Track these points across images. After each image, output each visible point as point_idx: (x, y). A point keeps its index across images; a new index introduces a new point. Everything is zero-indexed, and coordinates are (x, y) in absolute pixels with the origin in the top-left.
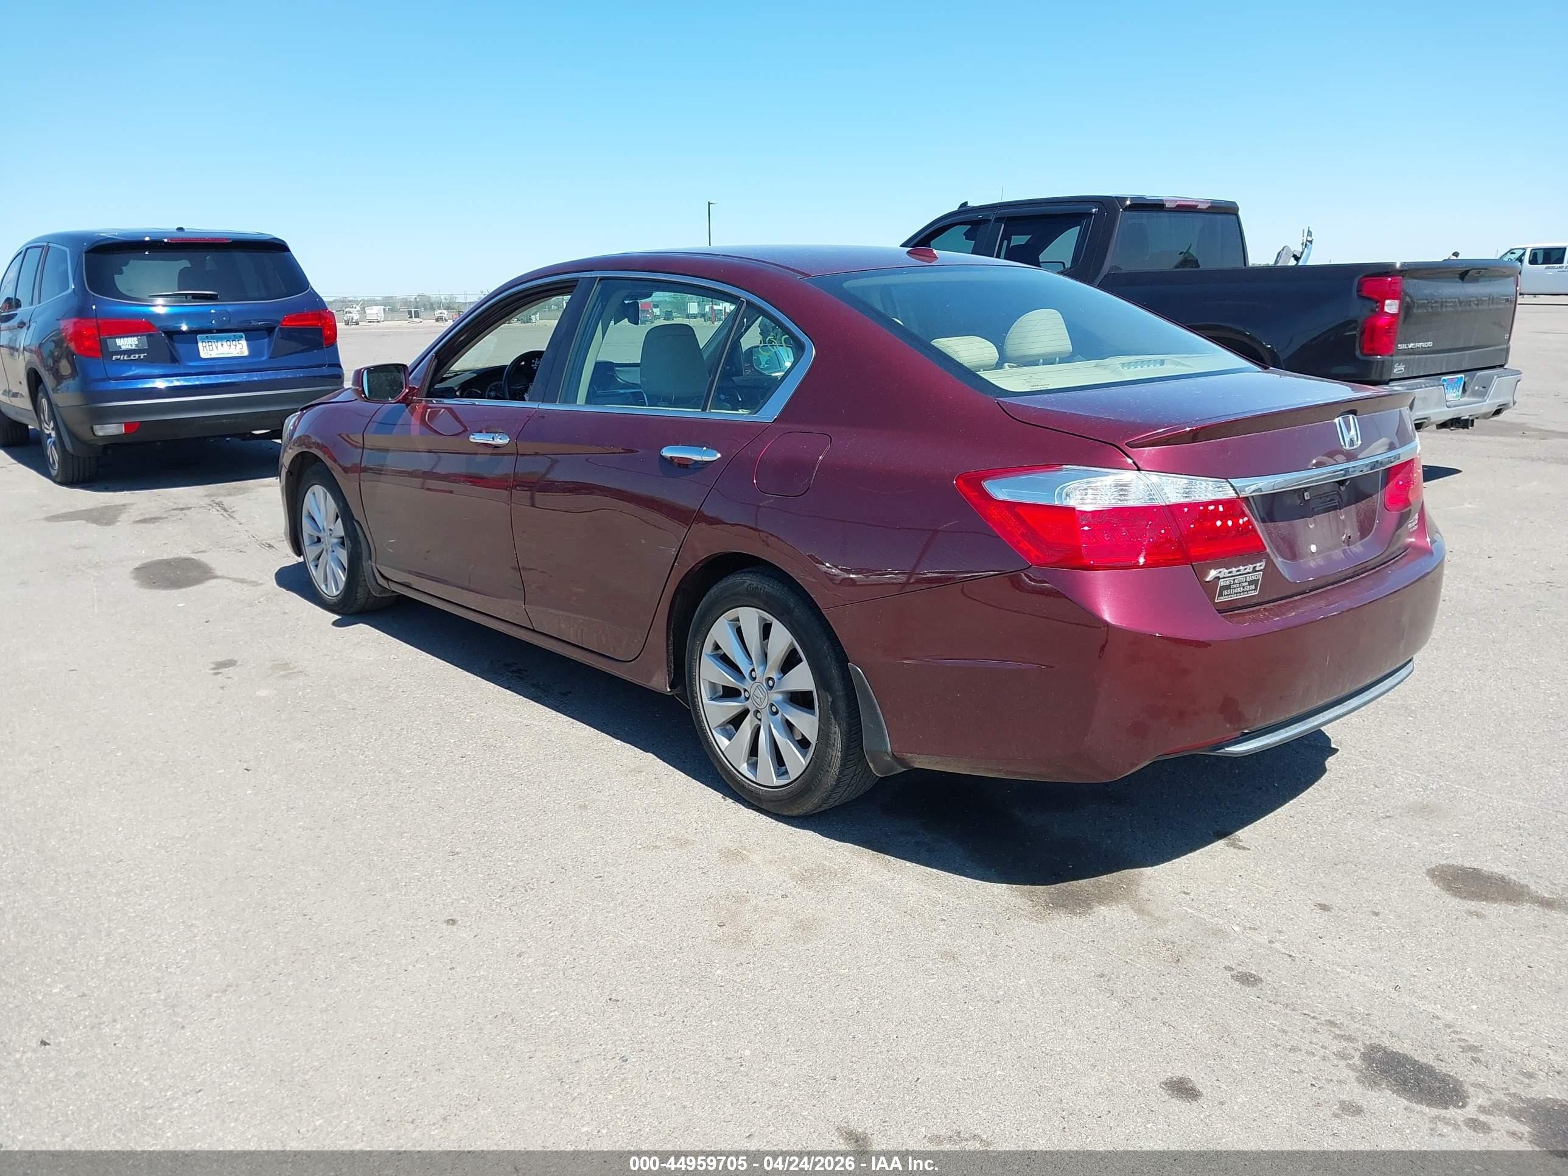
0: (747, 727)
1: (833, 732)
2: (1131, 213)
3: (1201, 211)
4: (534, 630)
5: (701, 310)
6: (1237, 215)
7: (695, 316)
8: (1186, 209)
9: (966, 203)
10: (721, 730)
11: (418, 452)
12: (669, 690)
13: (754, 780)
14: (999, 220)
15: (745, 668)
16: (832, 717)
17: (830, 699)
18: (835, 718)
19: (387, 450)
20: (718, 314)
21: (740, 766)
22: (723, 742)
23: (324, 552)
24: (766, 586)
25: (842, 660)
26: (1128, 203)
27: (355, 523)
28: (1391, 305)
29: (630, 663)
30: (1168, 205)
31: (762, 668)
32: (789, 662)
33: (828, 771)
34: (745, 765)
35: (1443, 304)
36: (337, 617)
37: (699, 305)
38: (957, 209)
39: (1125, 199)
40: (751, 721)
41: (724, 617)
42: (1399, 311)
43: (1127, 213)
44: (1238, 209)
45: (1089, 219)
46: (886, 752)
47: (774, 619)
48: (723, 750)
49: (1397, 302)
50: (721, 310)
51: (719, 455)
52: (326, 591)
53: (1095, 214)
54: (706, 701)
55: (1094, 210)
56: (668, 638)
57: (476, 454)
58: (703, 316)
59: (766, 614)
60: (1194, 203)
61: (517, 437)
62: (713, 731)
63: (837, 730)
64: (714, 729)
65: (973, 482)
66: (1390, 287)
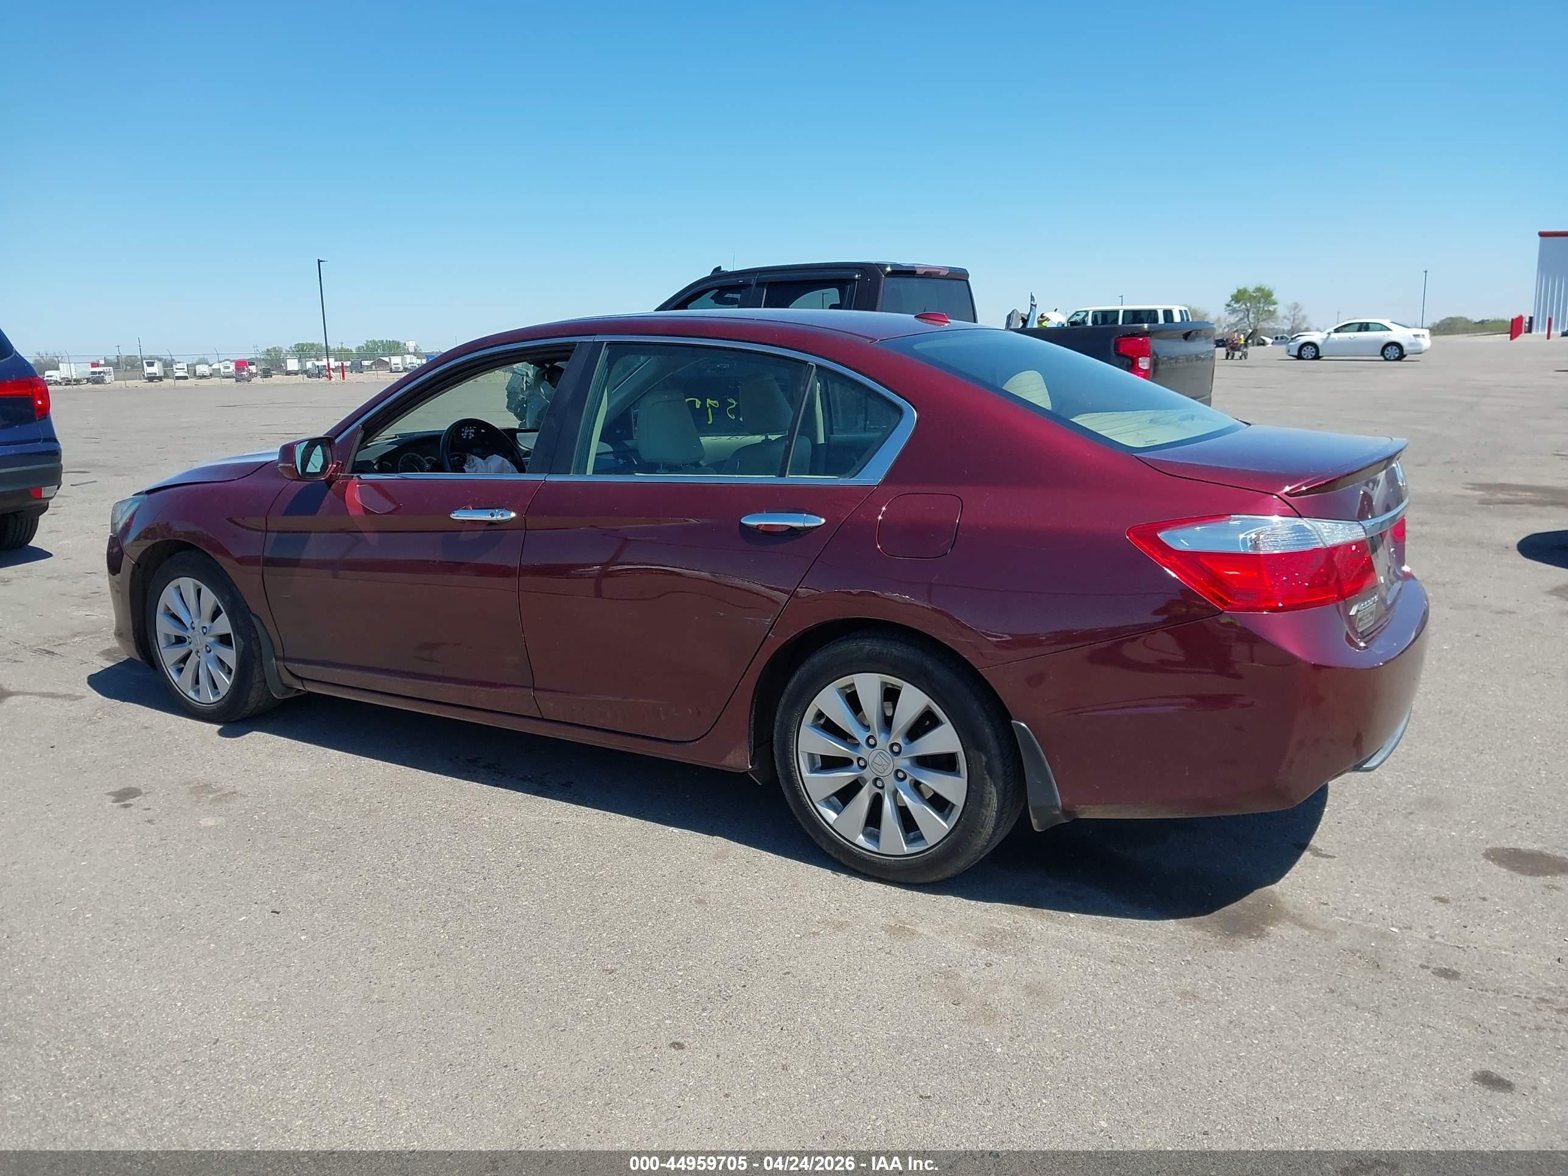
0: (863, 799)
1: (988, 791)
2: (891, 279)
3: (943, 278)
4: (542, 719)
5: (302, 366)
6: (967, 281)
7: (296, 373)
8: (930, 275)
9: (720, 267)
10: (825, 802)
11: (361, 532)
12: (750, 767)
13: (876, 850)
14: (760, 284)
15: (861, 736)
16: (987, 777)
17: (984, 759)
18: (991, 778)
19: (310, 532)
20: (322, 370)
21: (856, 838)
22: (831, 815)
23: (193, 653)
24: (893, 650)
25: (1001, 715)
26: (889, 269)
27: (253, 618)
28: (1144, 362)
29: (694, 743)
30: (919, 272)
31: (883, 735)
32: (924, 724)
33: (980, 832)
34: (861, 836)
35: (1177, 359)
36: (219, 727)
37: (299, 361)
38: (709, 274)
39: (885, 266)
40: (870, 790)
41: (834, 686)
42: (1150, 367)
43: (888, 279)
44: (968, 275)
45: (852, 285)
46: (1057, 806)
47: (903, 682)
48: (831, 823)
49: (1148, 359)
50: (325, 366)
51: (823, 521)
52: (197, 699)
53: (858, 280)
54: (806, 774)
55: (857, 276)
56: (751, 711)
57: (461, 531)
58: (306, 372)
59: (894, 678)
60: (937, 270)
61: (525, 513)
62: (818, 806)
63: (994, 790)
64: (818, 803)
65: (1148, 534)
66: (1142, 345)
